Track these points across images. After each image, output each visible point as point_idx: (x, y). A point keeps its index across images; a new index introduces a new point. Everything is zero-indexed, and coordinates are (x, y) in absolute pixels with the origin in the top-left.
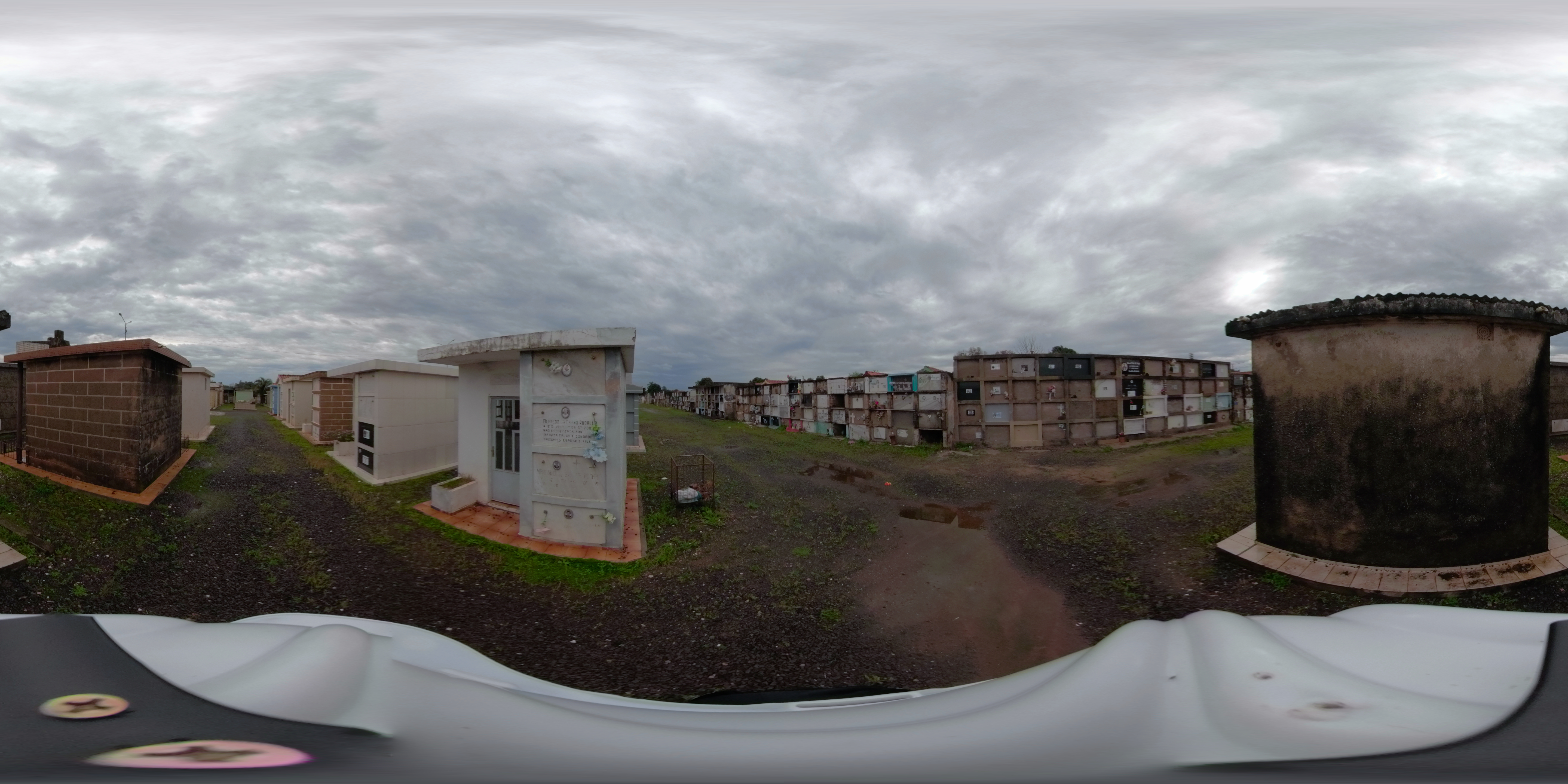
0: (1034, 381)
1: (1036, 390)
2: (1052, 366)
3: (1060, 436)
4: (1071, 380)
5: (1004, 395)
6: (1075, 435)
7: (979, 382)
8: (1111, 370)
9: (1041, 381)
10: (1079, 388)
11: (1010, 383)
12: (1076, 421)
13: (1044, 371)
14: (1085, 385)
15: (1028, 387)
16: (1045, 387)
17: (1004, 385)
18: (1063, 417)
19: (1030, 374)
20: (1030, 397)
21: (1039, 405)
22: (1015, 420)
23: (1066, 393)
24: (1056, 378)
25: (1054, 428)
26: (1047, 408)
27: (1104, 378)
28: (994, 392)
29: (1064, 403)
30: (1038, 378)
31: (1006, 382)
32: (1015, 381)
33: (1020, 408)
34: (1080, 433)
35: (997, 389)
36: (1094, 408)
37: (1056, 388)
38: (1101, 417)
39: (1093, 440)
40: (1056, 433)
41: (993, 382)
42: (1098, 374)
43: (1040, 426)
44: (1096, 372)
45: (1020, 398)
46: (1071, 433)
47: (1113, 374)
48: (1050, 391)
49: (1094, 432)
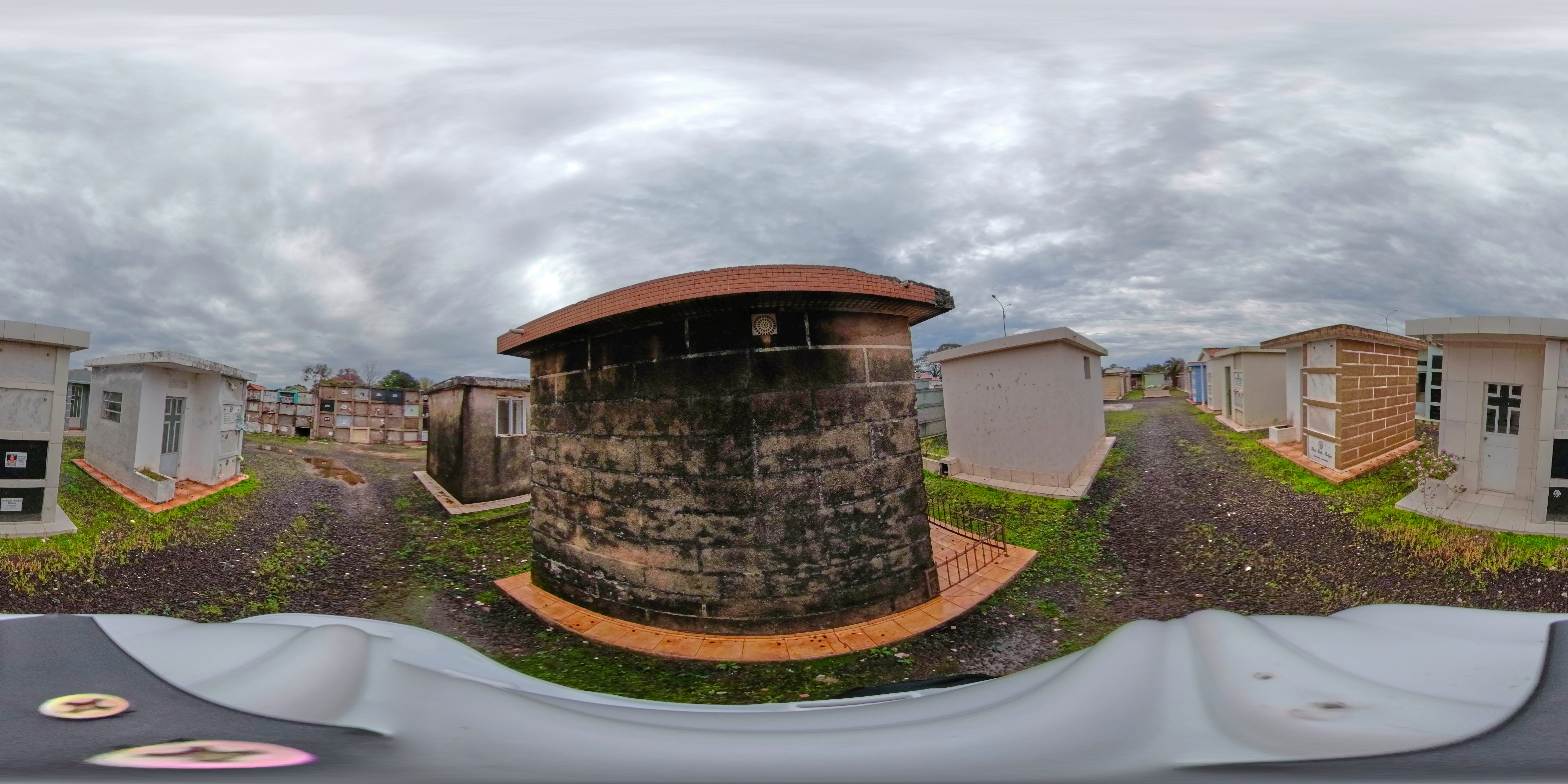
0: (367, 403)
1: (368, 409)
2: (379, 395)
3: (381, 438)
4: (389, 404)
5: (348, 410)
6: (390, 438)
7: (334, 401)
8: (416, 399)
9: (372, 403)
10: (394, 409)
11: (353, 403)
12: (391, 429)
13: (374, 398)
14: (399, 407)
15: (363, 406)
16: (373, 407)
17: (349, 404)
18: (383, 426)
19: (366, 398)
20: (364, 413)
21: (369, 418)
22: (354, 426)
23: (387, 412)
24: (381, 402)
25: (377, 433)
26: (374, 420)
27: (411, 404)
28: (342, 408)
29: (384, 418)
30: (370, 401)
31: (350, 402)
32: (356, 402)
33: (357, 419)
34: (393, 437)
35: (344, 406)
36: (403, 422)
37: (380, 408)
38: (408, 428)
39: (401, 442)
40: (378, 435)
41: (342, 402)
42: (408, 401)
43: (369, 431)
44: (406, 399)
45: (358, 413)
46: (387, 437)
47: (417, 401)
48: (376, 409)
49: (402, 437)
